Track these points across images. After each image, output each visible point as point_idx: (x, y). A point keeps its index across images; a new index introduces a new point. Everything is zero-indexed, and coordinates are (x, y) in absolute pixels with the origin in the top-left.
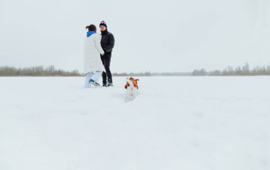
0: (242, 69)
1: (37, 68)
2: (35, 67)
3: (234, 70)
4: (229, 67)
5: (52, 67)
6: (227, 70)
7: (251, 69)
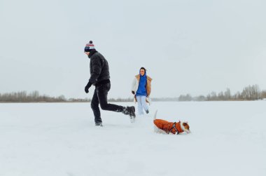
0: (224, 95)
1: (19, 94)
2: (17, 92)
3: (217, 95)
4: (213, 93)
5: (36, 93)
6: (211, 95)
7: (232, 94)
